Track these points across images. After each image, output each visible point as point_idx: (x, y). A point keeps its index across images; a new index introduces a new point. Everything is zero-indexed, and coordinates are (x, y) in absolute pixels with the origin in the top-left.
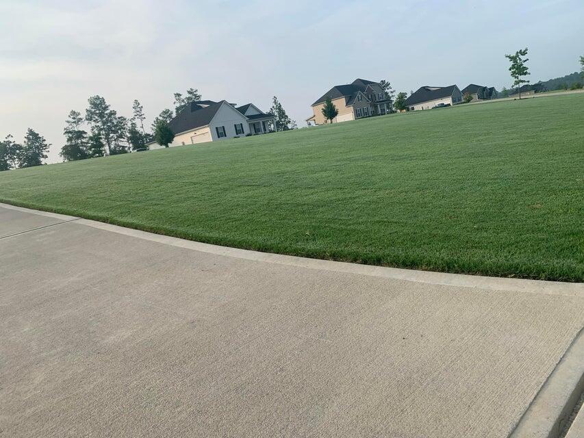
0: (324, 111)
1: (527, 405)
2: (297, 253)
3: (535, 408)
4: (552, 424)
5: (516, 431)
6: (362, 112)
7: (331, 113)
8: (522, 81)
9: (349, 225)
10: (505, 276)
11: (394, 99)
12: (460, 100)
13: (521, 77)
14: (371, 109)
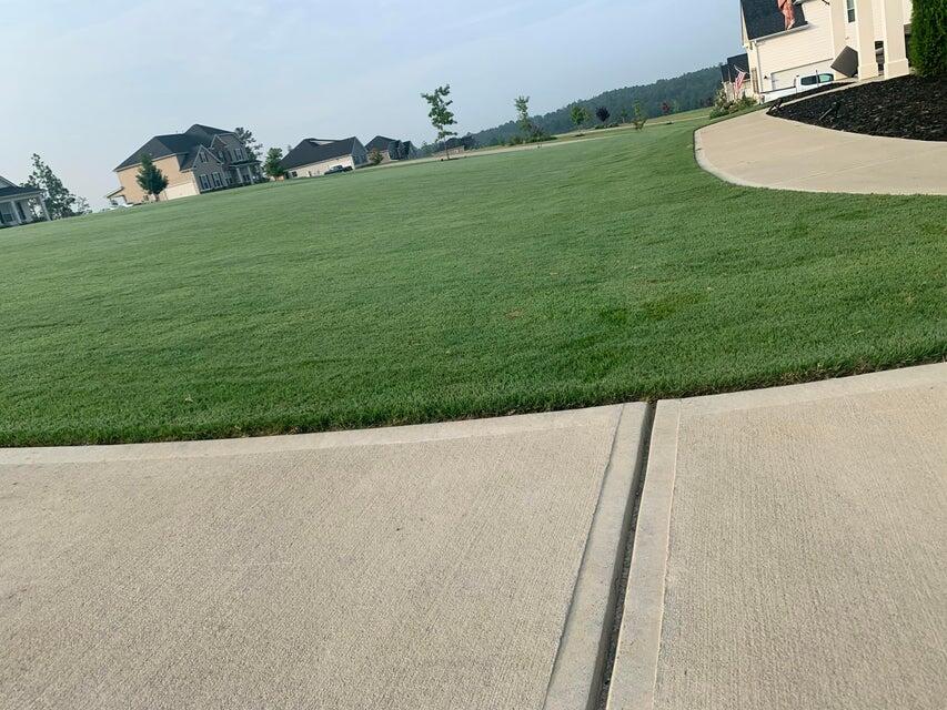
0: (141, 179)
1: (576, 574)
2: (179, 435)
3: (586, 575)
4: (608, 588)
5: (573, 609)
6: (211, 182)
7: (155, 183)
8: (448, 133)
9: (259, 374)
10: (503, 414)
11: (263, 159)
12: (365, 160)
13: (447, 128)
14: (225, 176)
